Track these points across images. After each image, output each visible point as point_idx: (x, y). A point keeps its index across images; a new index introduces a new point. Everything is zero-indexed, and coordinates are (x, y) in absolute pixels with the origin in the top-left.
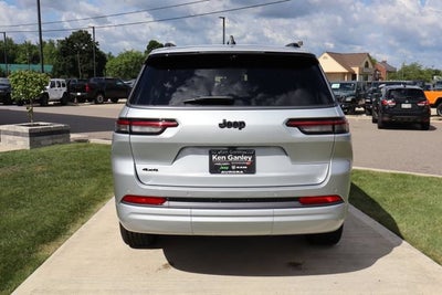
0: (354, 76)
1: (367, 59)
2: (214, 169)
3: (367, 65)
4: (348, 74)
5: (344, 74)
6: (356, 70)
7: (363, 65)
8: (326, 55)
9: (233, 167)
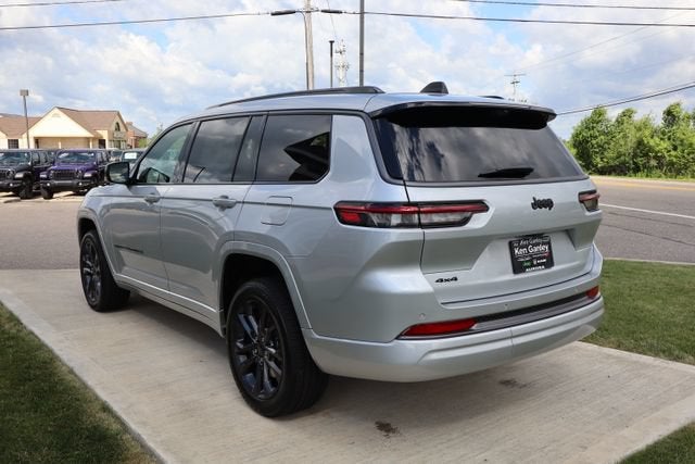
0: (102, 143)
1: (118, 120)
2: (518, 267)
3: (118, 129)
4: (94, 139)
5: (88, 139)
6: (105, 135)
7: (113, 127)
8: (57, 111)
9: (535, 263)
